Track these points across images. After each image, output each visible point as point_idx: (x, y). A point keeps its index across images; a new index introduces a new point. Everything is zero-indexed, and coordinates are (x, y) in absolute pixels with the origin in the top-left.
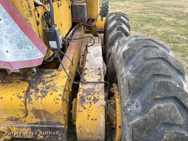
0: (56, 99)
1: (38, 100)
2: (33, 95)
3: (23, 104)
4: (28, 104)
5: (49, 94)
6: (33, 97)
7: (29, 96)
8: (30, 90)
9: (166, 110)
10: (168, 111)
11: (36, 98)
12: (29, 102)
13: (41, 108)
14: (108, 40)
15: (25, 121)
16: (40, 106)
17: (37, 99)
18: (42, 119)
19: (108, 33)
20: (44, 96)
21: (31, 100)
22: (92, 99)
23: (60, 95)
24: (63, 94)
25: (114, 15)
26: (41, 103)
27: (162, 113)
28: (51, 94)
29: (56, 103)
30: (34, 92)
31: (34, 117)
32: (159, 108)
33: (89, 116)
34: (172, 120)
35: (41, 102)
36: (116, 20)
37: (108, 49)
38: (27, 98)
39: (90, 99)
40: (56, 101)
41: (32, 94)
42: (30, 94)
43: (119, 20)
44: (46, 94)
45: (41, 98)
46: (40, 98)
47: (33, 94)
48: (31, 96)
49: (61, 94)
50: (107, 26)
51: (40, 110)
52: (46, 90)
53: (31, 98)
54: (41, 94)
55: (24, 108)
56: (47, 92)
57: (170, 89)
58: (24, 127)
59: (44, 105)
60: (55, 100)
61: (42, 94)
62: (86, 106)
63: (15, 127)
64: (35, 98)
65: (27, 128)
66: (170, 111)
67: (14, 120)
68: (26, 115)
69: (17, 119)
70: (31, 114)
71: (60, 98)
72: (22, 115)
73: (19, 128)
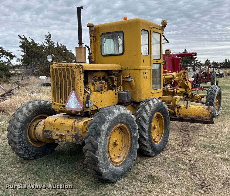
12: (74, 124)
15: (71, 133)
16: (76, 126)
29: (81, 125)
35: (77, 124)
54: (78, 122)
59: (78, 126)
65: (71, 136)
67: (68, 131)
68: (72, 130)
69: (69, 131)
70: (73, 130)
71: (83, 124)
72: (71, 130)
73: (69, 135)
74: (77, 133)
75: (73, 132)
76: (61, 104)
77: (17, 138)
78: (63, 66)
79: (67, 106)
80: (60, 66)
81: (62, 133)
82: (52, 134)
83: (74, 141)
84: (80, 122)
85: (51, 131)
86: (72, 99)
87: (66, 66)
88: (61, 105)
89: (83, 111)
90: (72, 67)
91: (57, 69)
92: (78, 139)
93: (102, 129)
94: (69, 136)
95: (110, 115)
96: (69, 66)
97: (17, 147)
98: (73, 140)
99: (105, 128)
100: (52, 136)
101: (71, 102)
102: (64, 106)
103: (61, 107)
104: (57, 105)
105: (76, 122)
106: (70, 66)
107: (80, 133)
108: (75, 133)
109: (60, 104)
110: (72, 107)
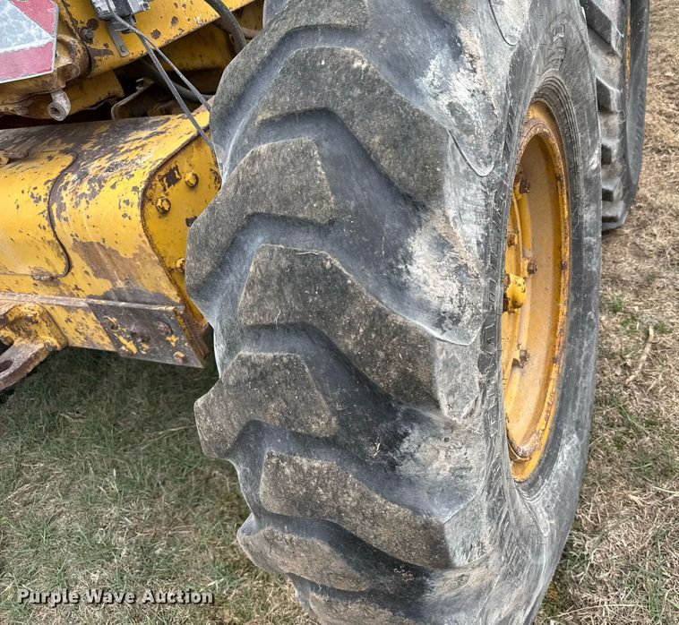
0: (124, 201)
1: (79, 208)
2: (67, 192)
3: (46, 223)
4: (56, 219)
5: (107, 186)
7: (59, 194)
8: (66, 178)
9: (272, 162)
10: (277, 168)
11: (74, 201)
12: (59, 216)
13: (91, 235)
15: (77, 288)
16: (87, 229)
17: (76, 203)
18: (112, 281)
20: (94, 194)
21: (62, 207)
23: (135, 189)
24: (143, 186)
26: (88, 217)
27: (257, 177)
28: (113, 187)
29: (125, 216)
30: (74, 182)
31: (90, 271)
34: (285, 202)
35: (88, 212)
38: (54, 201)
40: (125, 209)
41: (65, 189)
42: (60, 190)
44: (101, 187)
45: (87, 202)
47: (69, 187)
48: (63, 193)
49: (138, 186)
51: (91, 243)
52: (105, 174)
53: (63, 201)
54: (88, 186)
55: (49, 235)
56: (105, 182)
57: (317, 80)
58: (79, 308)
59: (96, 225)
60: (120, 208)
61: (91, 187)
63: (59, 305)
64: (72, 199)
66: (283, 168)
68: (69, 265)
70: (79, 261)
71: (135, 198)
73: (69, 308)
74: (120, 284)
75: (92, 283)
83: (130, 347)
84: (101, 181)
89: (90, 63)
93: (423, 306)
94: (77, 317)
95: (457, 50)
99: (461, 269)
105: (66, 197)
108: (105, 286)
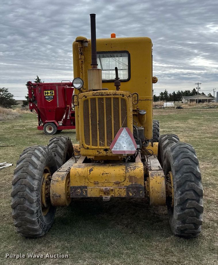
3: (125, 173)
4: (127, 173)
6: (129, 170)
7: (127, 169)
8: (127, 167)
13: (133, 175)
14: (163, 154)
15: (123, 185)
17: (131, 171)
18: (132, 183)
19: (163, 149)
21: (128, 171)
22: (157, 174)
25: (167, 136)
26: (133, 172)
28: (138, 168)
30: (129, 168)
31: (129, 181)
32: (183, 160)
33: (156, 181)
36: (169, 140)
37: (164, 161)
39: (156, 174)
40: (141, 171)
43: (170, 139)
46: (133, 170)
50: (161, 144)
51: (132, 176)
52: (135, 167)
54: (133, 168)
55: (125, 175)
59: (135, 174)
62: (154, 177)
63: (118, 188)
65: (124, 188)
67: (117, 183)
68: (125, 180)
69: (120, 183)
70: (127, 179)
72: (123, 180)
73: (120, 188)
74: (134, 183)
75: (127, 183)
76: (103, 147)
77: (35, 205)
78: (108, 95)
79: (115, 149)
80: (102, 95)
81: (105, 186)
82: (86, 191)
83: (131, 195)
85: (86, 187)
86: (123, 138)
87: (114, 95)
88: (100, 149)
90: (123, 96)
91: (95, 99)
92: (139, 191)
94: (121, 190)
96: (118, 95)
97: (34, 219)
98: (128, 193)
100: (87, 194)
101: (122, 144)
102: (106, 150)
103: (102, 151)
104: (93, 149)
106: (121, 95)
107: (139, 183)
108: (131, 183)
109: (100, 147)
110: (125, 149)
